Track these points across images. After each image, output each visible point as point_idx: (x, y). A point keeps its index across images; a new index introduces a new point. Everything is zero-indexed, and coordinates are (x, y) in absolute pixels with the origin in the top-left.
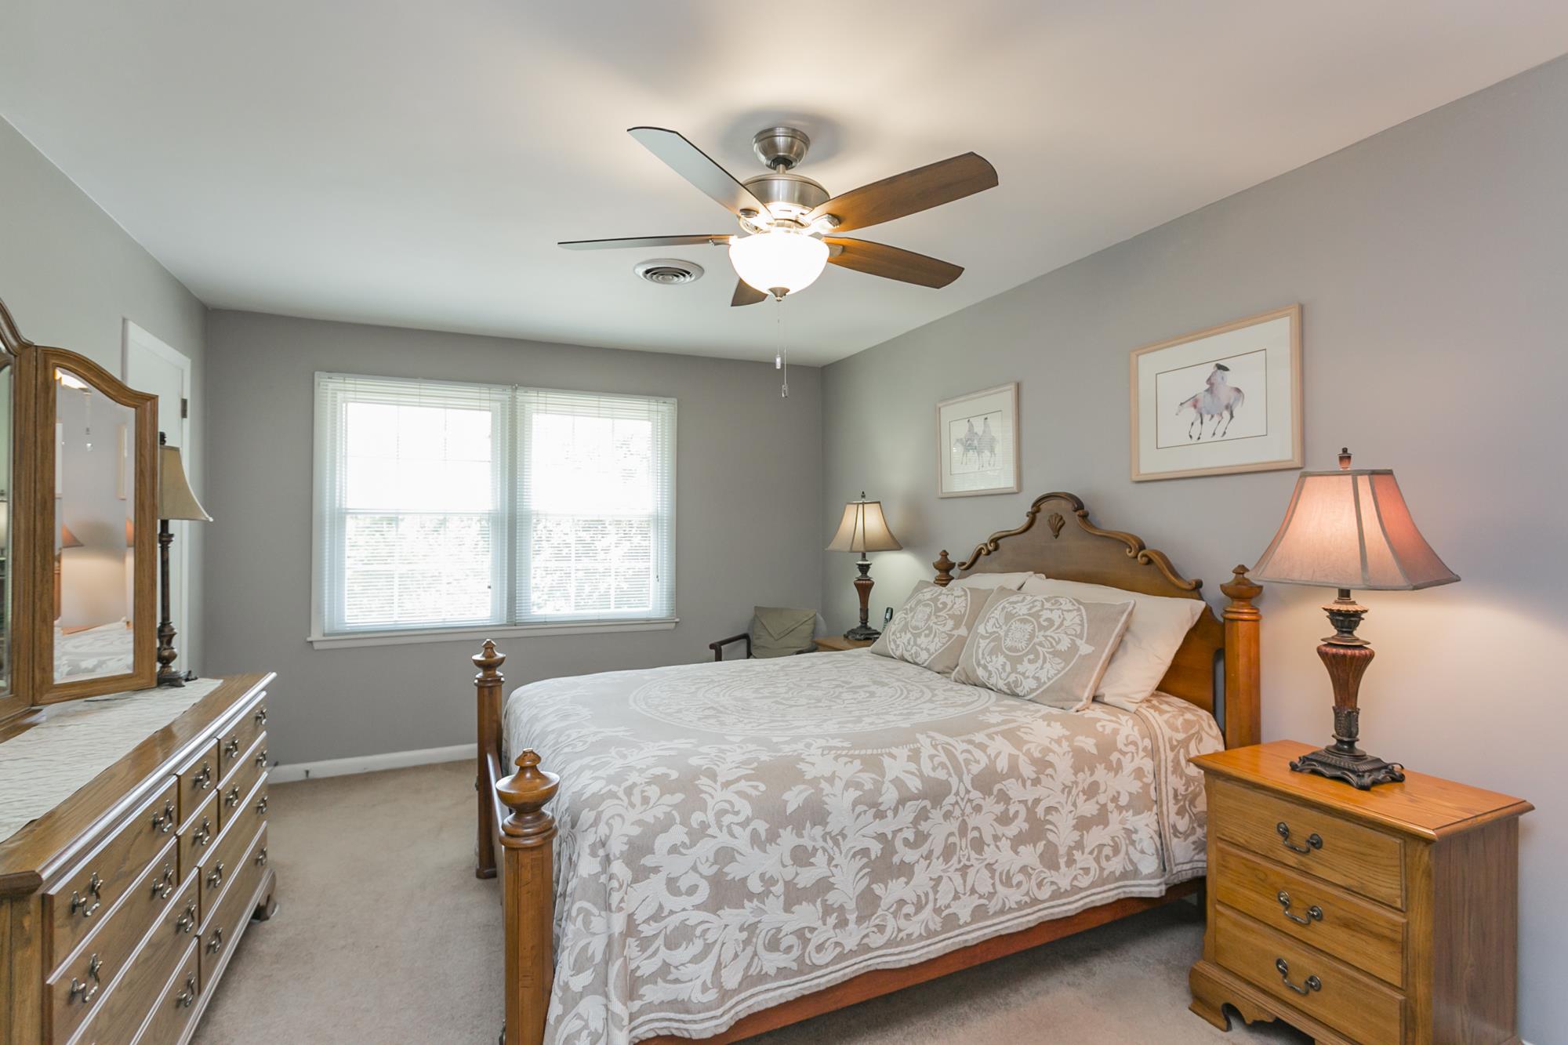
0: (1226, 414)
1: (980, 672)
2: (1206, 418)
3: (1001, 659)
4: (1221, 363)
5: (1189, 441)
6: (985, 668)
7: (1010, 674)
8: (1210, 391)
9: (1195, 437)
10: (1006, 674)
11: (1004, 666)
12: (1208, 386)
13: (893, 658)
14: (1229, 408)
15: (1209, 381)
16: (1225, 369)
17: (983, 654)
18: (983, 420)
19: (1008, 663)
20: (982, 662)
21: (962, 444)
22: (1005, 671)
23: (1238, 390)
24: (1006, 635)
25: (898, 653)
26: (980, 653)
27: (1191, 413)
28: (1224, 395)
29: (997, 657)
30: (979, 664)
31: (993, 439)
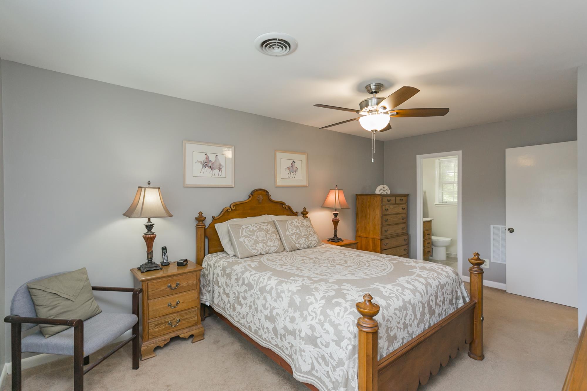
0: (295, 173)
1: (297, 245)
2: (291, 173)
3: (304, 239)
4: (294, 161)
5: (288, 178)
6: (299, 243)
7: (308, 242)
8: (292, 166)
9: (289, 177)
10: (307, 242)
11: (305, 240)
12: (291, 165)
13: (256, 256)
14: (295, 171)
15: (292, 164)
16: (295, 162)
17: (296, 240)
18: (215, 156)
19: (306, 239)
20: (297, 242)
21: (202, 163)
22: (306, 242)
23: (297, 168)
24: (301, 232)
25: (259, 253)
26: (294, 240)
27: (288, 171)
28: (295, 169)
29: (302, 239)
30: (296, 243)
31: (220, 165)
